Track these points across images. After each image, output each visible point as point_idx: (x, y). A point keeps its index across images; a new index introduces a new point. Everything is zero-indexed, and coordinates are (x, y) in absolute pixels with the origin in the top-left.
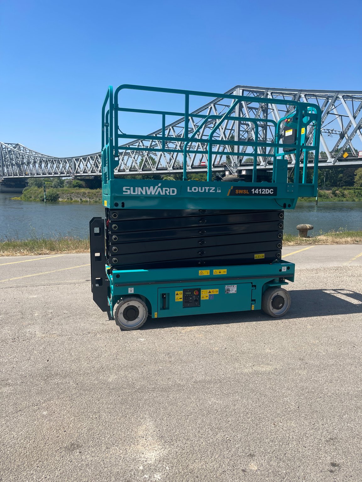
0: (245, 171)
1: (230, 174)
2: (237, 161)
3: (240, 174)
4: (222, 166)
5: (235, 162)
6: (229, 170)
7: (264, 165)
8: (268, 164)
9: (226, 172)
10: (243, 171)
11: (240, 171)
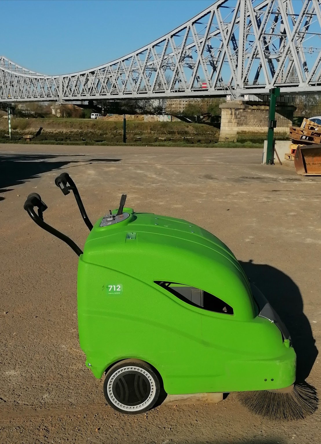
0: (247, 96)
1: (232, 99)
2: (241, 83)
3: (242, 100)
4: (224, 89)
5: (238, 83)
6: (231, 95)
8: (273, 87)
9: (227, 96)
11: (243, 96)
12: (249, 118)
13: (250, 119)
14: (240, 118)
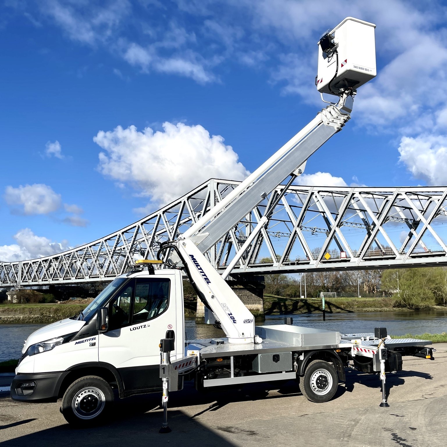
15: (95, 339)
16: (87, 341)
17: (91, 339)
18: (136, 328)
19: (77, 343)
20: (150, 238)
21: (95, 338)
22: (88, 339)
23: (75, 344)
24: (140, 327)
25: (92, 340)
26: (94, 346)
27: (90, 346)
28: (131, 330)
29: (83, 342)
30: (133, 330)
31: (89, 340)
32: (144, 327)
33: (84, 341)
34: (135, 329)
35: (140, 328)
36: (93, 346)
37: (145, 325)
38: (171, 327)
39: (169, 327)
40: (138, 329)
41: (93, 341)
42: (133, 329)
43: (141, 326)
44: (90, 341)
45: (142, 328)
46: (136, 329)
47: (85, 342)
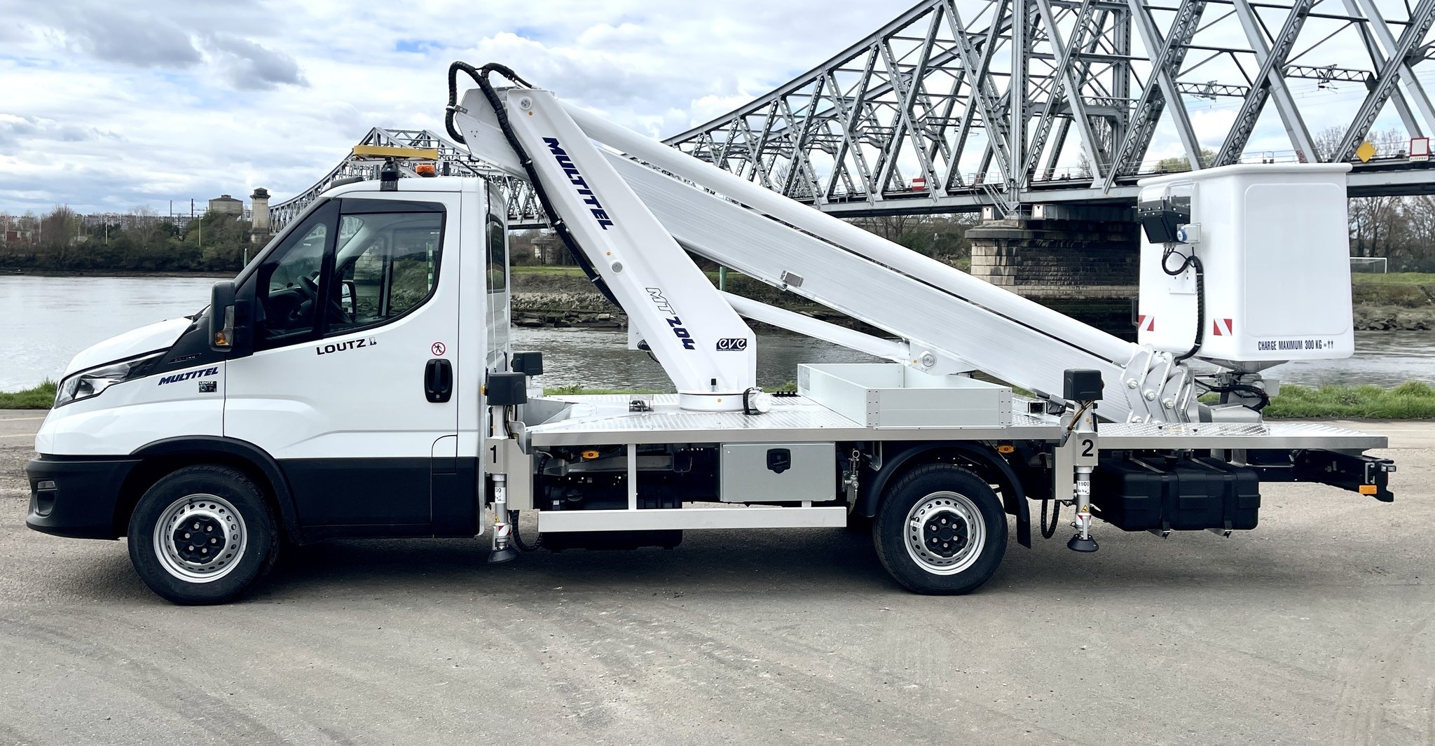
0: (1041, 207)
1: (998, 216)
2: (1020, 176)
3: (1026, 217)
4: (973, 193)
5: (1012, 177)
6: (994, 205)
7: (1104, 188)
8: (1114, 185)
9: (985, 209)
10: (1035, 207)
11: (1027, 208)
12: (1045, 263)
13: (1047, 265)
14: (1022, 265)
15: (215, 372)
16: (193, 377)
17: (204, 373)
18: (333, 347)
19: (163, 381)
20: (851, 108)
21: (216, 368)
22: (196, 372)
23: (160, 384)
24: (348, 346)
25: (206, 374)
26: (213, 391)
27: (200, 391)
28: (319, 353)
29: (180, 378)
30: (327, 351)
31: (198, 374)
32: (359, 346)
33: (185, 377)
34: (330, 349)
35: (345, 348)
36: (208, 390)
37: (363, 341)
38: (442, 350)
39: (435, 350)
40: (339, 349)
41: (210, 379)
42: (326, 348)
43: (351, 343)
44: (200, 376)
45: (352, 347)
46: (334, 350)
47: (187, 378)
